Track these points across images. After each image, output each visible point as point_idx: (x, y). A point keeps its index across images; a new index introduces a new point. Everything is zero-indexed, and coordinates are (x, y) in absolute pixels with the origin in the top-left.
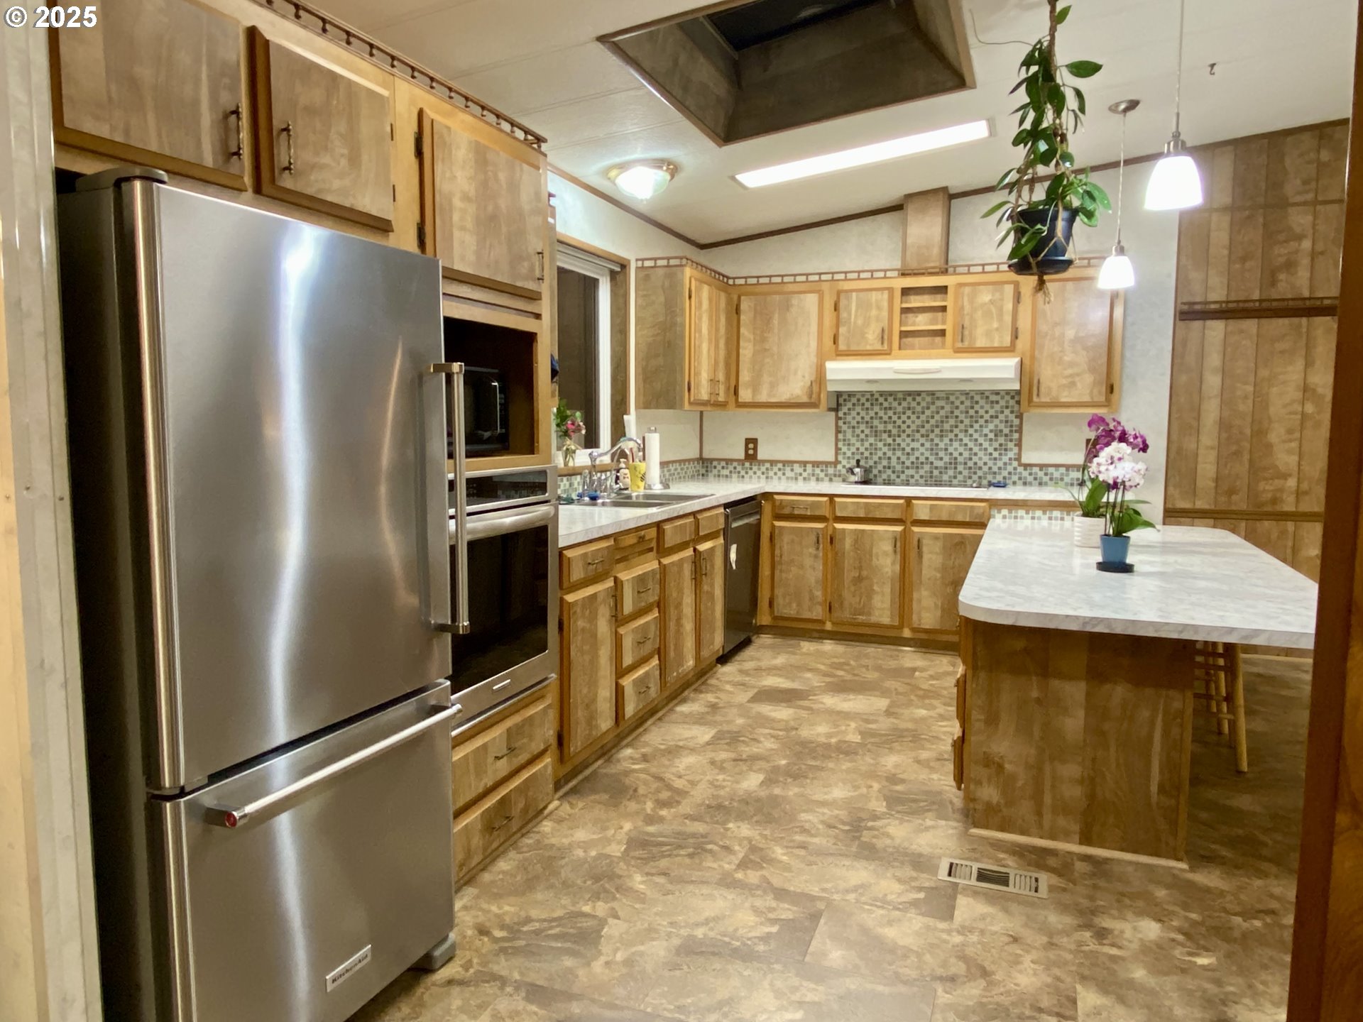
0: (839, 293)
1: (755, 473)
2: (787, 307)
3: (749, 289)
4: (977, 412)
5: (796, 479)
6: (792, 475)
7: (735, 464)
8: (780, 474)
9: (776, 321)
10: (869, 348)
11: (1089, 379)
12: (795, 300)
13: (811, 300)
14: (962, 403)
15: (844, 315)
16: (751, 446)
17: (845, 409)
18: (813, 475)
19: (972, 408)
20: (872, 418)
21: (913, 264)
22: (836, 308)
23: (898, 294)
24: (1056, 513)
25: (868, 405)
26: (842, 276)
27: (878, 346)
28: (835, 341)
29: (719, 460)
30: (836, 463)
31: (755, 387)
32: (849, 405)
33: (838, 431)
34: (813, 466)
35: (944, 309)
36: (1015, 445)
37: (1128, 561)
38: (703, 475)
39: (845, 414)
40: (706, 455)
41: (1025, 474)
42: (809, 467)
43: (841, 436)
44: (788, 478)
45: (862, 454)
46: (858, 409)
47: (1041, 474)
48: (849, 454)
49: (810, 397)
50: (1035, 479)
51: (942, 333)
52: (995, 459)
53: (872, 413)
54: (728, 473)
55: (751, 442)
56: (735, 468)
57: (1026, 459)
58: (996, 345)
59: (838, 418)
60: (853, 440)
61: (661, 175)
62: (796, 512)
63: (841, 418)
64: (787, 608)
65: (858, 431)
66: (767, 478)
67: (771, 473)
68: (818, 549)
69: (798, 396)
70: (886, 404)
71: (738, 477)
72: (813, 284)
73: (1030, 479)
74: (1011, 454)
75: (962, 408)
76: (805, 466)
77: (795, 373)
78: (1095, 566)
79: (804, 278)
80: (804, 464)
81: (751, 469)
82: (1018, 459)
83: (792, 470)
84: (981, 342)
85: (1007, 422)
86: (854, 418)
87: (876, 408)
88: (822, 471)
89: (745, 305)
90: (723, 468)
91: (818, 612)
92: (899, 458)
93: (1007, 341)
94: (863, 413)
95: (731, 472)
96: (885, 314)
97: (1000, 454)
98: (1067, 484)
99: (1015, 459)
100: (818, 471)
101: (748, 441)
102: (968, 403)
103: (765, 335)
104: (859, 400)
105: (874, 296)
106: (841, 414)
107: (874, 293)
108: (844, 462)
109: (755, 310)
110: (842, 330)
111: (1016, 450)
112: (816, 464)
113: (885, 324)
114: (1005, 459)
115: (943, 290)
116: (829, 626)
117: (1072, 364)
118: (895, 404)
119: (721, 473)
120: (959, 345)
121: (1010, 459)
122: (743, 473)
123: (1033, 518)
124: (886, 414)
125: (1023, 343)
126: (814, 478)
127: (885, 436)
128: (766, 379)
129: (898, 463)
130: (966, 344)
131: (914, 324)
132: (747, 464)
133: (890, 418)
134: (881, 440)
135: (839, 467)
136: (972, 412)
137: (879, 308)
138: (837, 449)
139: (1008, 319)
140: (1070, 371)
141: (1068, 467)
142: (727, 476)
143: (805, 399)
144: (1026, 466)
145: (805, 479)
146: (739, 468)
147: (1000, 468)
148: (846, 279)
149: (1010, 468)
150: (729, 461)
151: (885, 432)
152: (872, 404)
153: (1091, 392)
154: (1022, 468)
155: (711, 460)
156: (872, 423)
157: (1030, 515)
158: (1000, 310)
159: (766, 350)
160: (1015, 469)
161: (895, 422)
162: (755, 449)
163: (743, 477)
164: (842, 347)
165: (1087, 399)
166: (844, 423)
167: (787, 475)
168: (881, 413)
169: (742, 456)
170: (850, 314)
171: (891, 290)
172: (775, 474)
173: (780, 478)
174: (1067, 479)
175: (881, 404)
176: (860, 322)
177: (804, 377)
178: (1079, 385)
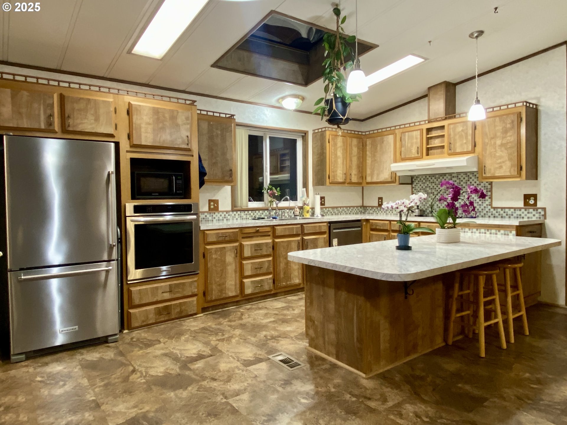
0: (402, 133)
1: (382, 212)
2: (382, 141)
3: (370, 136)
4: (471, 183)
7: (375, 208)
8: (391, 212)
9: (379, 148)
10: (413, 156)
11: (508, 164)
12: (385, 138)
13: (391, 138)
14: (464, 178)
15: (403, 143)
16: (380, 200)
17: (415, 184)
19: (469, 180)
20: (426, 187)
21: (432, 117)
22: (401, 140)
23: (425, 132)
24: (483, 230)
25: (424, 181)
26: (403, 126)
27: (416, 155)
28: (401, 154)
29: (369, 207)
31: (372, 175)
32: (417, 182)
35: (443, 136)
36: (489, 198)
38: (364, 213)
39: (415, 186)
40: (365, 205)
41: (494, 212)
46: (421, 183)
47: (502, 212)
49: (391, 178)
50: (499, 215)
51: (443, 147)
52: (480, 205)
53: (426, 185)
54: (372, 212)
55: (380, 199)
56: (375, 210)
57: (494, 205)
58: (465, 150)
59: (412, 188)
62: (378, 227)
66: (386, 214)
67: (388, 212)
69: (387, 179)
70: (431, 181)
71: (376, 214)
72: (392, 131)
73: (497, 214)
74: (487, 203)
75: (464, 181)
77: (386, 169)
79: (389, 129)
81: (380, 210)
82: (491, 204)
84: (458, 150)
85: (485, 187)
86: (419, 187)
87: (428, 183)
89: (368, 143)
90: (370, 210)
92: (437, 205)
93: (470, 148)
94: (422, 185)
95: (373, 212)
96: (419, 140)
97: (482, 203)
98: (515, 217)
99: (489, 205)
102: (467, 178)
103: (375, 154)
104: (420, 179)
105: (414, 133)
106: (413, 186)
107: (414, 132)
109: (372, 144)
110: (403, 149)
111: (489, 200)
113: (419, 145)
114: (485, 205)
115: (443, 127)
117: (501, 157)
118: (435, 180)
119: (370, 212)
120: (450, 152)
121: (487, 205)
122: (377, 212)
124: (432, 185)
125: (478, 149)
127: (431, 195)
128: (376, 172)
129: (437, 207)
130: (452, 151)
131: (434, 144)
132: (379, 208)
133: (433, 187)
134: (430, 197)
136: (469, 183)
137: (417, 138)
139: (470, 138)
140: (499, 161)
141: (515, 209)
142: (372, 213)
143: (390, 180)
144: (495, 208)
146: (376, 210)
147: (482, 209)
148: (405, 127)
149: (487, 210)
150: (372, 207)
151: (431, 193)
152: (426, 181)
153: (510, 171)
154: (493, 209)
155: (366, 207)
156: (426, 189)
158: (466, 134)
159: (375, 160)
160: (489, 210)
161: (435, 189)
162: (382, 202)
163: (378, 214)
164: (403, 156)
165: (508, 174)
166: (415, 190)
167: (394, 213)
168: (430, 185)
169: (377, 205)
170: (405, 142)
171: (422, 130)
172: (389, 212)
173: (391, 214)
174: (515, 215)
175: (430, 181)
176: (409, 145)
177: (389, 170)
178: (504, 167)
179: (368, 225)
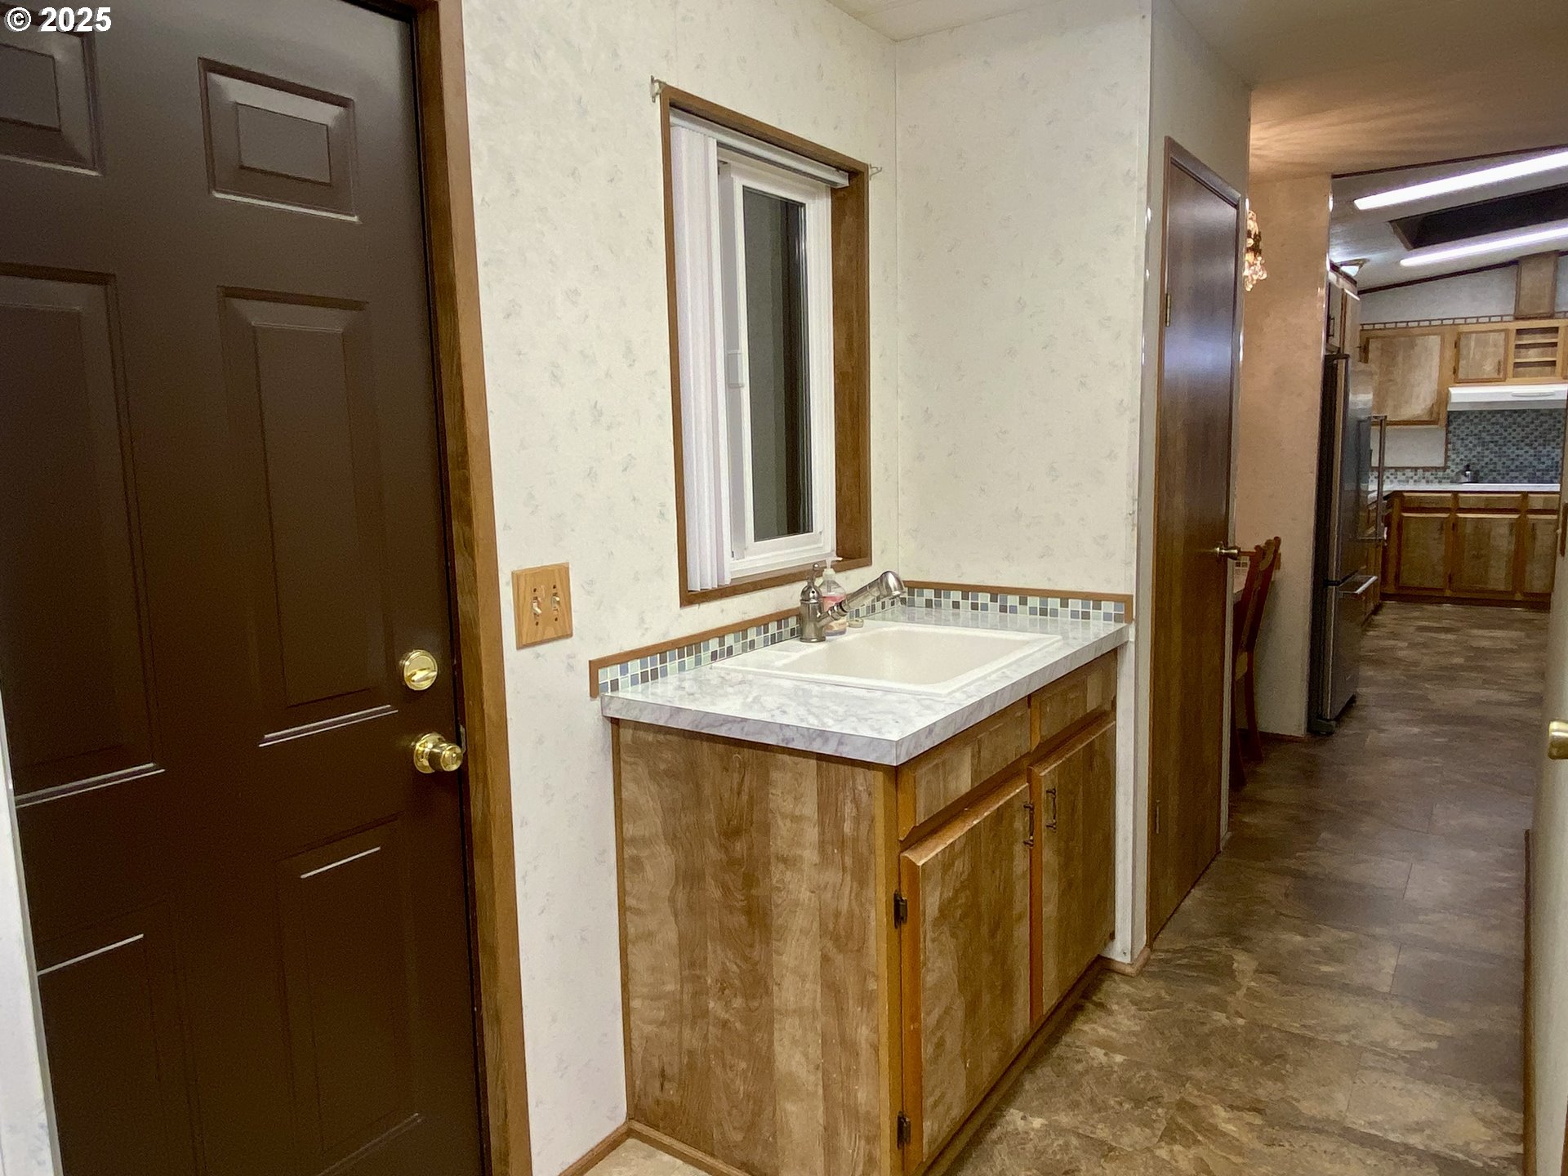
0: (1459, 334)
2: (1412, 345)
3: (1380, 333)
5: (1408, 482)
6: (1404, 478)
8: (1392, 477)
10: (1486, 376)
12: (1420, 341)
13: (1434, 341)
15: (1464, 352)
17: (1455, 425)
18: (1424, 478)
20: (1480, 431)
21: (1526, 311)
22: (1456, 345)
23: (1513, 334)
25: (1476, 420)
26: (1462, 321)
27: (1495, 375)
28: (1455, 371)
30: (1444, 468)
32: (1460, 421)
33: (1447, 442)
34: (1424, 471)
35: (1555, 345)
39: (1455, 428)
42: (1420, 472)
43: (1450, 446)
44: (1399, 481)
45: (1470, 460)
46: (1467, 425)
48: (1458, 460)
49: (1431, 415)
51: (1553, 363)
53: (1480, 428)
59: (1448, 432)
60: (1462, 449)
62: (1423, 505)
63: (1450, 432)
64: (1411, 579)
65: (1467, 442)
68: (1441, 534)
69: (1420, 416)
70: (1493, 420)
72: (1435, 328)
76: (1416, 471)
77: (1418, 397)
79: (1427, 323)
80: (1416, 469)
83: (1404, 474)
86: (1463, 432)
87: (1485, 423)
88: (1432, 474)
89: (1373, 346)
91: (1438, 583)
92: (1504, 463)
94: (1472, 428)
96: (1502, 349)
100: (1427, 474)
103: (1391, 368)
104: (1468, 417)
105: (1492, 336)
106: (1451, 428)
107: (1492, 334)
108: (1453, 467)
109: (1382, 349)
110: (1462, 363)
112: (1425, 469)
113: (1502, 357)
115: (1554, 330)
116: (1448, 593)
118: (1502, 420)
124: (1493, 428)
126: (1424, 481)
127: (1492, 445)
128: (1390, 403)
129: (1503, 467)
131: (1526, 357)
133: (1497, 431)
134: (1488, 449)
135: (1448, 471)
137: (1496, 345)
138: (1447, 458)
143: (1426, 418)
145: (1415, 481)
148: (1466, 324)
151: (1492, 442)
152: (1480, 420)
156: (1480, 435)
159: (1391, 380)
161: (1501, 434)
164: (1461, 375)
166: (1454, 436)
168: (1489, 427)
170: (1469, 350)
171: (1506, 331)
175: (1489, 420)
176: (1478, 357)
177: (1425, 401)
179: (1397, 501)
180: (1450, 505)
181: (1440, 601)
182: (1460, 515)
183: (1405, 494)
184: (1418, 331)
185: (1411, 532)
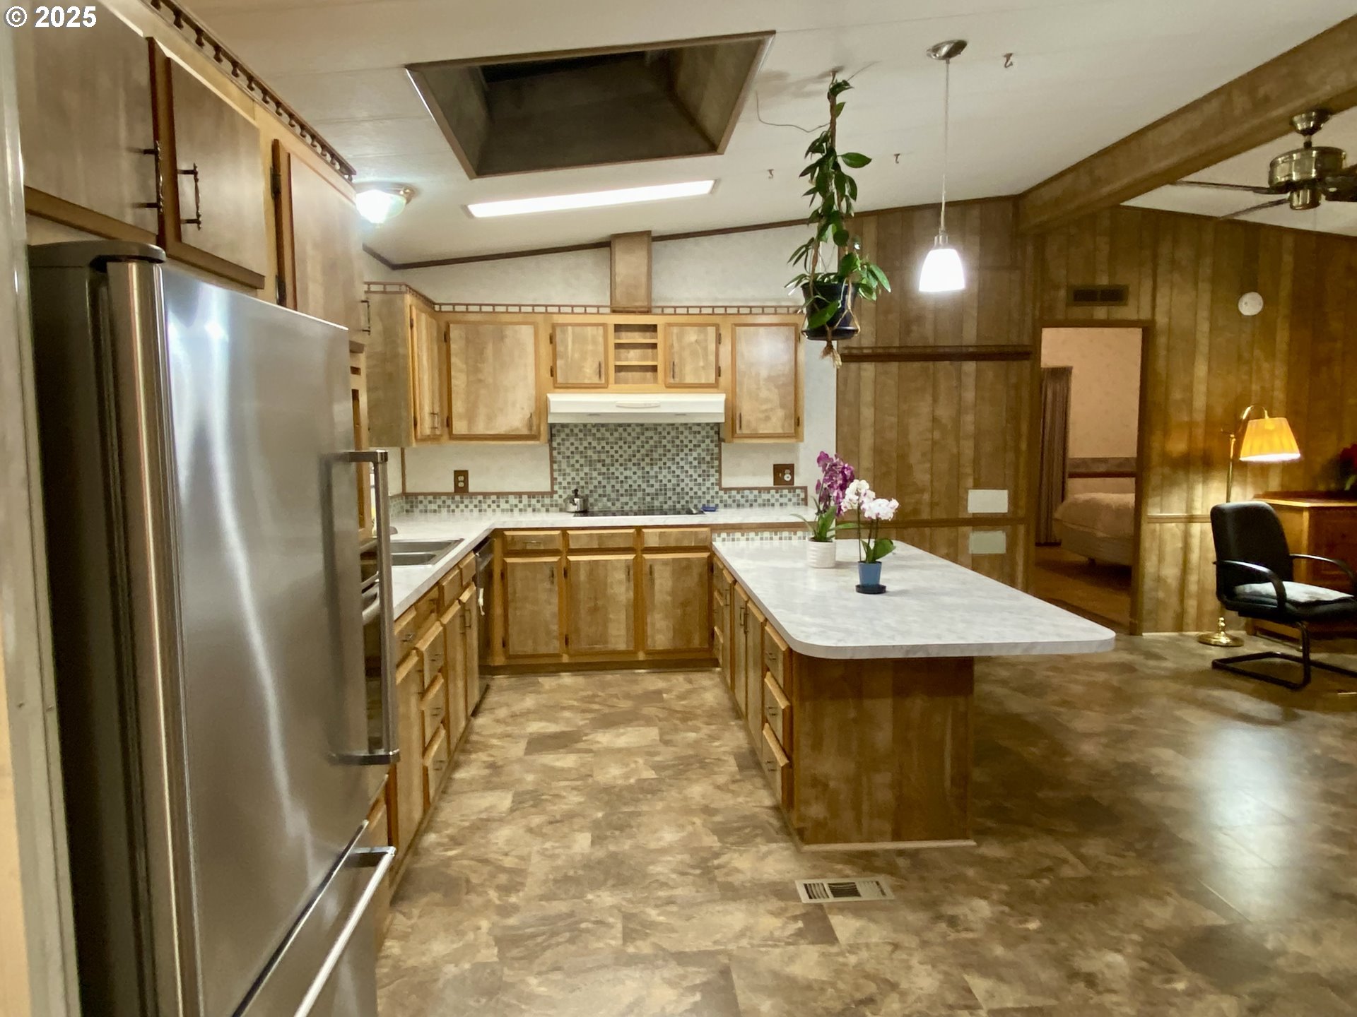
0: (554, 326)
1: (467, 506)
2: (502, 338)
3: (459, 317)
4: (682, 441)
5: (512, 510)
6: (507, 506)
7: (444, 498)
8: (494, 506)
9: (489, 351)
10: (586, 381)
11: (780, 413)
12: (509, 331)
13: (526, 333)
14: (669, 433)
15: (560, 348)
16: (461, 478)
17: (558, 440)
18: (529, 506)
19: (678, 438)
20: (585, 448)
21: (622, 302)
22: (552, 339)
23: (612, 329)
25: (581, 435)
26: (556, 310)
27: (596, 380)
28: (553, 372)
29: (425, 495)
30: (552, 493)
31: (471, 417)
32: (563, 435)
33: (552, 461)
34: (529, 497)
35: (654, 346)
36: (716, 471)
37: (882, 583)
38: (407, 511)
39: (559, 444)
40: (409, 490)
41: (726, 497)
42: (525, 498)
43: (555, 466)
44: (503, 510)
45: (578, 483)
46: (572, 440)
47: (738, 497)
48: (565, 484)
49: (530, 428)
50: (734, 501)
51: (654, 369)
52: (700, 484)
53: (585, 444)
54: (437, 508)
55: (461, 475)
56: (444, 502)
57: (725, 484)
58: (703, 381)
59: (552, 449)
60: (568, 470)
61: (399, 200)
62: (529, 547)
63: (555, 449)
64: (521, 645)
65: (573, 461)
66: (480, 511)
67: (484, 506)
68: (552, 583)
69: (517, 429)
70: (599, 435)
71: (448, 511)
72: (528, 315)
73: (730, 501)
74: (713, 480)
75: (669, 438)
76: (521, 497)
77: (514, 405)
78: (855, 588)
79: (516, 309)
80: (519, 495)
81: (462, 502)
82: (719, 483)
83: (507, 502)
84: (689, 379)
85: (708, 450)
86: (568, 449)
87: (590, 439)
88: (538, 501)
89: (455, 333)
90: (430, 502)
91: (555, 646)
92: (613, 486)
93: (712, 379)
94: (577, 444)
95: (439, 506)
96: (601, 349)
97: (704, 480)
98: (760, 505)
99: (717, 484)
100: (534, 501)
101: (457, 473)
102: (673, 433)
103: (479, 365)
104: (572, 431)
105: (590, 331)
106: (555, 444)
107: (589, 328)
108: (560, 492)
109: (467, 338)
110: (559, 363)
111: (717, 476)
112: (531, 495)
113: (602, 358)
114: (708, 484)
115: (653, 328)
116: (565, 659)
117: (767, 400)
118: (607, 435)
119: (429, 508)
120: (672, 381)
121: (712, 484)
122: (453, 507)
123: (747, 539)
124: (599, 444)
125: (725, 379)
126: (530, 509)
127: (599, 465)
128: (482, 411)
129: (613, 491)
130: (677, 380)
131: (627, 359)
132: (458, 498)
133: (603, 448)
134: (595, 470)
135: (556, 497)
136: (677, 442)
137: (594, 342)
138: (553, 480)
139: (712, 358)
140: (764, 407)
141: (760, 490)
142: (435, 511)
143: (525, 432)
144: (727, 490)
145: (521, 510)
146: (449, 502)
147: (704, 493)
148: (559, 313)
149: (712, 493)
150: (436, 495)
151: (599, 461)
152: (585, 435)
153: (783, 427)
154: (723, 492)
155: (416, 495)
156: (586, 453)
157: (745, 537)
158: (705, 349)
159: (480, 381)
160: (717, 493)
161: (608, 452)
162: (466, 482)
163: (453, 511)
164: (560, 379)
165: (780, 431)
166: (559, 453)
167: (501, 507)
168: (594, 444)
169: (451, 489)
170: (566, 347)
171: (604, 325)
172: (489, 506)
173: (494, 511)
174: (760, 501)
175: (594, 435)
176: (577, 356)
177: (523, 409)
178: (774, 419)
179: (497, 544)
180: (558, 545)
181: (555, 669)
182: (572, 558)
183: (507, 533)
184: (507, 318)
185: (518, 583)
